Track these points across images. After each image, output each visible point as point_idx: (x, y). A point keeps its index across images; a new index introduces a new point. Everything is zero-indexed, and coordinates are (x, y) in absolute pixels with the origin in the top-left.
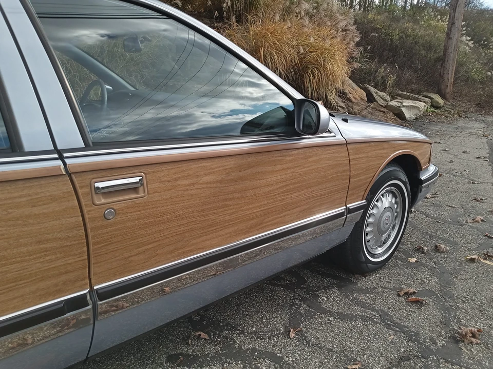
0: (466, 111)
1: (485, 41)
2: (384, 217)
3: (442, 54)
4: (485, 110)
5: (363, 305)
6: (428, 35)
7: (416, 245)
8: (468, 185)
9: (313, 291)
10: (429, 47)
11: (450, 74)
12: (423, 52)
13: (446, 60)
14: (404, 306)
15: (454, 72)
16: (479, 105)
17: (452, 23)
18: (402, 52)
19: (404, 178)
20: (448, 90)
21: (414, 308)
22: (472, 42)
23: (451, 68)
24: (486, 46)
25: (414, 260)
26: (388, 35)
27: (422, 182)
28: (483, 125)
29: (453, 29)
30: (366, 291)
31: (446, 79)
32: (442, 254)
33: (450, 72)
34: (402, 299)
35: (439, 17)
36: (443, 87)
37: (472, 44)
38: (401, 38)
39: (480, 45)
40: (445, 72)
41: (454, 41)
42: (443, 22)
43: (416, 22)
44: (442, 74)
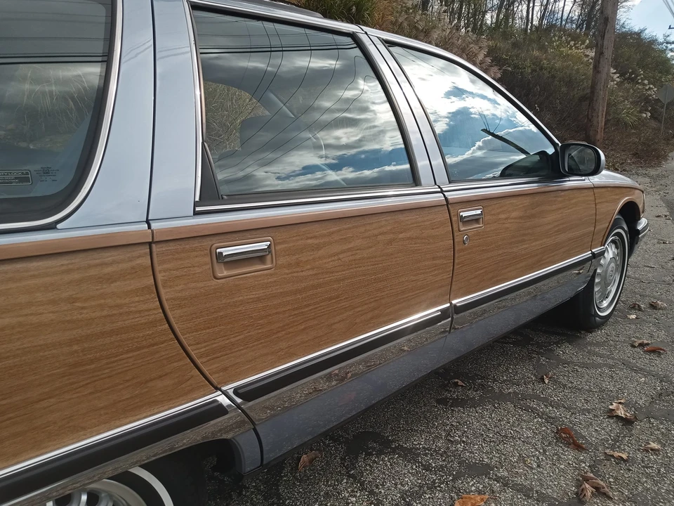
0: (623, 163)
1: (631, 74)
2: (610, 269)
3: (589, 91)
4: (645, 161)
5: (601, 356)
6: (567, 67)
7: (630, 303)
8: (659, 245)
9: (546, 347)
10: (570, 83)
11: (600, 117)
12: (564, 89)
13: (595, 99)
14: (642, 355)
15: (604, 113)
16: (635, 155)
17: (600, 54)
18: (537, 89)
19: (626, 228)
20: (598, 137)
21: (653, 356)
22: (618, 75)
23: (601, 108)
24: (633, 80)
25: (633, 317)
26: (516, 67)
27: (638, 232)
28: (647, 180)
29: (601, 60)
30: (598, 344)
31: (595, 123)
32: (661, 311)
33: (600, 114)
34: (638, 350)
35: (572, 43)
36: (591, 133)
37: (618, 77)
38: (534, 71)
39: (625, 79)
40: (594, 114)
41: (604, 76)
42: (578, 49)
43: (542, 48)
44: (590, 117)
